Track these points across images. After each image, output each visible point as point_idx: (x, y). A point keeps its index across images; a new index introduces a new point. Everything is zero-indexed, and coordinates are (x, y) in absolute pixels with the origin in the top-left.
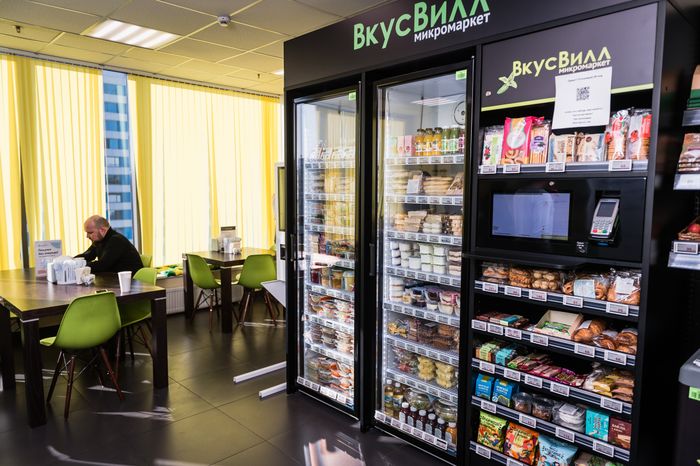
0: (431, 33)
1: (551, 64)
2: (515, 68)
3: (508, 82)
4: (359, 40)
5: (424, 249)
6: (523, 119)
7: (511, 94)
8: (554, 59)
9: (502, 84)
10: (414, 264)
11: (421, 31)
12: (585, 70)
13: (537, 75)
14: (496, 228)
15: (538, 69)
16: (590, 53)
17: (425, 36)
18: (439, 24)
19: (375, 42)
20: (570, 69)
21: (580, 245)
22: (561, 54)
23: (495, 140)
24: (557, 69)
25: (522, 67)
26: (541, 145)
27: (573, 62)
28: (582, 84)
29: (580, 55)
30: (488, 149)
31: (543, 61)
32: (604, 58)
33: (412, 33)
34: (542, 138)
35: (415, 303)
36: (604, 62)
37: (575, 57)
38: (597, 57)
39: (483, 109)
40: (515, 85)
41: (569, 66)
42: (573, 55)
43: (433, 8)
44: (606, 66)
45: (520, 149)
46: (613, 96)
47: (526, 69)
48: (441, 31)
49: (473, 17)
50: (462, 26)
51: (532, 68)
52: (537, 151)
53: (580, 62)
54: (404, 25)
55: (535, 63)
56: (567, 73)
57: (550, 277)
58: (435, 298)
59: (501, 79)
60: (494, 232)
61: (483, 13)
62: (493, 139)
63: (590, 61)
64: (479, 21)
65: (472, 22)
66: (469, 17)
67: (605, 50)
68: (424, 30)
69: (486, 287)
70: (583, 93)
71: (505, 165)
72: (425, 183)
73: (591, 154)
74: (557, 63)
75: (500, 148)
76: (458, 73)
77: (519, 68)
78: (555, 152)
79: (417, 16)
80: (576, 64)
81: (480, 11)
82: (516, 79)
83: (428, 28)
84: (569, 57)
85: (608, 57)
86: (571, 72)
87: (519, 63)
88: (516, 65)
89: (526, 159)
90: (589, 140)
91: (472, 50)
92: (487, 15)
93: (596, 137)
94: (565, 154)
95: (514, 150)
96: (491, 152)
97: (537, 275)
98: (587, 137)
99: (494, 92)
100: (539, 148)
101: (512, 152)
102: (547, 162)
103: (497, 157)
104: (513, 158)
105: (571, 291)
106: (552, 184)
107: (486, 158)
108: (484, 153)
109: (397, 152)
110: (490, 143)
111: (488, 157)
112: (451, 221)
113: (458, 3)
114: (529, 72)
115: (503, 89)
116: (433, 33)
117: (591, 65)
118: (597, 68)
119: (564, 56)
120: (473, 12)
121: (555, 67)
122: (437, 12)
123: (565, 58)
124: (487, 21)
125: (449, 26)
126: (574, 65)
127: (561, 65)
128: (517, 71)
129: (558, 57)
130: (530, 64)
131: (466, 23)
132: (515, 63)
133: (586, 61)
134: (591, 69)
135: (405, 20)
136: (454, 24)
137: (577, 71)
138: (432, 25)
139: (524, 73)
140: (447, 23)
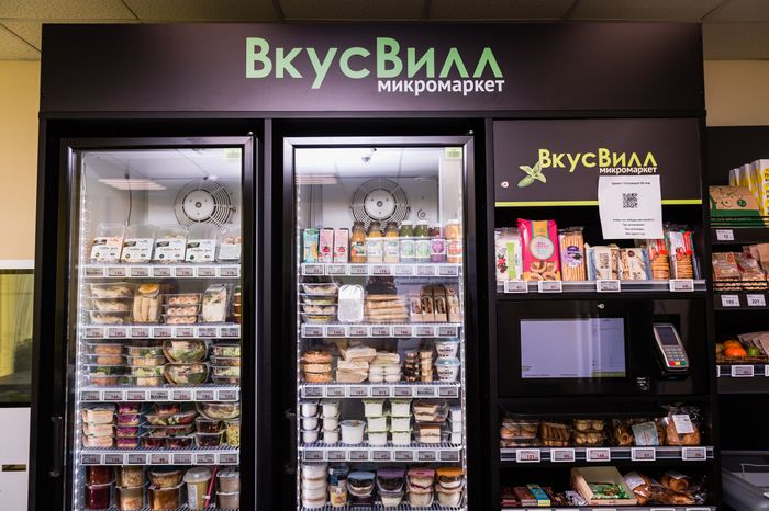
0: (408, 86)
1: (589, 160)
2: (541, 158)
3: (533, 174)
4: (259, 65)
5: (373, 410)
6: (545, 222)
7: (536, 190)
8: (594, 156)
9: (525, 174)
10: (351, 434)
11: (391, 79)
12: (630, 174)
13: (572, 170)
14: (528, 368)
15: (574, 164)
16: (634, 156)
17: (398, 86)
18: (422, 74)
19: (296, 74)
20: (613, 170)
21: (641, 381)
22: (601, 150)
23: (510, 246)
24: (597, 167)
25: (551, 157)
26: (577, 257)
27: (616, 163)
28: (629, 190)
29: (623, 156)
30: (502, 258)
31: (578, 155)
32: (650, 164)
33: (373, 79)
34: (577, 249)
35: (354, 501)
36: (650, 169)
37: (618, 157)
38: (642, 163)
40: (543, 179)
41: (611, 166)
42: (615, 155)
44: (653, 174)
45: (548, 261)
47: (557, 161)
48: (425, 86)
49: (479, 80)
50: (463, 88)
51: (565, 160)
52: (573, 265)
53: (624, 164)
54: (356, 63)
55: (569, 155)
56: (609, 174)
57: (598, 426)
59: (522, 168)
60: (525, 374)
61: (494, 78)
62: (506, 245)
63: (635, 165)
64: (489, 86)
65: (478, 86)
66: (472, 79)
67: (650, 156)
68: (396, 78)
69: (521, 455)
70: (630, 200)
71: (540, 283)
72: (372, 305)
73: (639, 271)
74: (596, 160)
75: (520, 258)
76: (448, 150)
78: (598, 266)
79: (382, 57)
80: (620, 165)
81: (488, 74)
82: (544, 171)
83: (403, 76)
84: (611, 156)
85: (654, 164)
86: (615, 174)
87: (547, 152)
89: (558, 273)
90: (631, 254)
92: (500, 83)
93: (638, 251)
94: (610, 270)
95: (542, 262)
96: (507, 262)
97: (582, 426)
98: (628, 250)
99: (514, 183)
100: (575, 261)
101: (538, 265)
102: (587, 279)
103: (519, 269)
104: (540, 271)
105: (630, 440)
106: (601, 306)
107: (502, 271)
108: (497, 263)
109: (319, 254)
110: (503, 251)
111: (504, 269)
112: (420, 361)
113: (454, 55)
114: (562, 165)
115: (525, 182)
116: (413, 86)
117: (636, 170)
118: (642, 174)
119: (604, 154)
120: (478, 73)
121: (594, 164)
122: (418, 58)
123: (606, 157)
124: (500, 90)
125: (440, 82)
126: (617, 166)
127: (601, 164)
128: (545, 162)
129: (597, 154)
130: (562, 155)
131: (468, 86)
132: (541, 151)
133: (630, 164)
134: (636, 174)
135: (359, 56)
136: (449, 82)
137: (621, 174)
138: (411, 75)
139: (555, 166)
140: (437, 78)
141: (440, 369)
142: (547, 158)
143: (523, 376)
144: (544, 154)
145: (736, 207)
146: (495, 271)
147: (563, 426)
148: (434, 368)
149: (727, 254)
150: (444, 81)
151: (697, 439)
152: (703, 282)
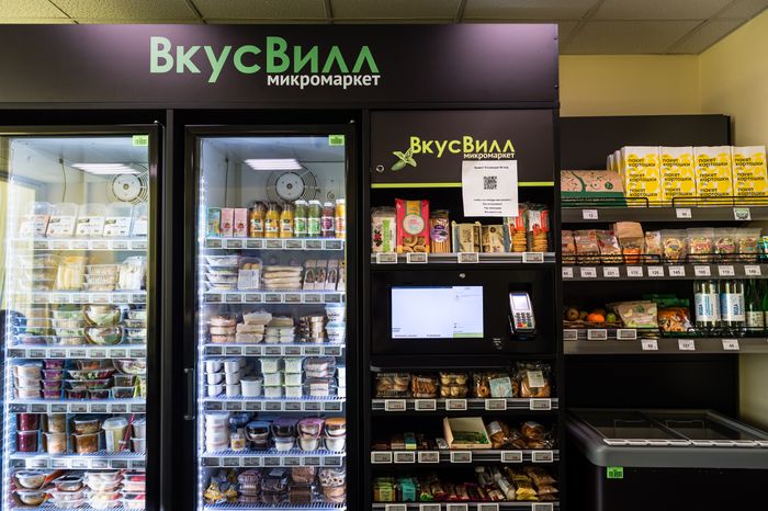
0: (294, 80)
1: (455, 147)
2: (413, 145)
3: (405, 159)
4: (162, 62)
5: (267, 367)
6: (418, 202)
7: (407, 173)
8: (459, 143)
9: (398, 159)
10: (249, 389)
11: (280, 74)
12: (491, 159)
13: (439, 156)
14: (398, 329)
15: (441, 150)
16: (495, 143)
17: (285, 80)
18: (306, 70)
19: (194, 70)
20: (476, 156)
21: (497, 341)
22: (465, 138)
23: (386, 223)
24: (462, 153)
25: (421, 144)
26: (443, 234)
27: (478, 149)
28: (490, 173)
29: (485, 144)
30: (378, 234)
31: (445, 142)
32: (509, 151)
33: (263, 74)
34: (443, 228)
35: (253, 447)
36: (508, 155)
37: (480, 144)
38: (502, 149)
40: (414, 164)
41: (474, 152)
42: (478, 142)
44: (511, 159)
45: (420, 236)
46: (519, 188)
47: (426, 147)
48: (310, 81)
49: (358, 75)
50: (343, 82)
51: (433, 147)
52: (440, 240)
53: (485, 150)
54: (248, 59)
55: (437, 142)
56: (472, 159)
57: (460, 380)
58: (294, 434)
59: (395, 153)
60: (395, 335)
61: (371, 74)
62: (384, 223)
63: (495, 151)
64: (366, 80)
65: (357, 80)
66: (351, 74)
67: (509, 143)
68: (284, 74)
69: (389, 405)
70: (490, 183)
71: (408, 255)
72: (267, 275)
73: (496, 246)
74: (461, 147)
75: (394, 233)
76: (331, 137)
77: (417, 145)
78: (462, 241)
79: (271, 54)
80: (482, 151)
81: (365, 70)
82: (415, 156)
83: (290, 72)
84: (474, 144)
85: (513, 150)
86: (477, 159)
87: (418, 139)
88: (414, 141)
89: (428, 247)
90: (493, 230)
92: (376, 77)
93: (499, 228)
94: (472, 244)
95: (413, 237)
96: (382, 237)
97: (445, 380)
98: (490, 226)
99: (388, 167)
101: (410, 239)
102: (452, 251)
103: (392, 243)
104: (412, 245)
105: (486, 393)
106: (462, 276)
107: (378, 245)
108: (373, 238)
109: (221, 230)
110: (380, 227)
111: (379, 243)
112: (311, 324)
113: (335, 53)
114: (430, 151)
115: (399, 165)
116: (299, 80)
117: (496, 156)
118: (502, 159)
119: (468, 141)
120: (357, 68)
121: (458, 151)
122: (303, 56)
123: (470, 144)
124: (376, 84)
125: (323, 77)
126: (479, 152)
127: (465, 150)
128: (416, 148)
129: (462, 141)
130: (430, 142)
131: (348, 80)
132: (413, 139)
133: (491, 150)
134: (496, 159)
135: (252, 54)
136: (330, 77)
137: (483, 159)
138: (296, 70)
139: (424, 152)
140: (320, 74)
141: (329, 332)
142: (417, 144)
143: (393, 337)
144: (415, 142)
145: (604, 189)
146: (371, 245)
147: (429, 381)
148: (325, 331)
149: (590, 232)
150: (327, 76)
151: (547, 392)
152: (553, 254)
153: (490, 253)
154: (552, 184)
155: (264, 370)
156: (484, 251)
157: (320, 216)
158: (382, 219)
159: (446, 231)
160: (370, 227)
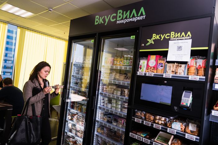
0: (123, 21)
1: (168, 36)
2: (153, 36)
3: (151, 41)
4: (97, 22)
5: (114, 101)
6: (155, 56)
7: (151, 46)
8: (169, 34)
9: (148, 42)
10: (109, 106)
11: (120, 20)
12: (181, 39)
13: (162, 40)
14: (142, 97)
15: (163, 37)
16: (183, 33)
17: (121, 22)
19: (103, 22)
21: (176, 108)
22: (172, 33)
23: (144, 62)
24: (170, 38)
25: (156, 36)
26: (162, 66)
27: (176, 36)
28: (180, 45)
29: (179, 34)
30: (141, 66)
31: (164, 35)
32: (189, 36)
33: (116, 21)
34: (162, 64)
35: (108, 121)
36: (189, 37)
37: (177, 34)
38: (186, 35)
39: (140, 51)
40: (153, 43)
41: (175, 37)
42: (176, 34)
43: (125, 12)
44: (189, 39)
45: (154, 67)
46: (191, 50)
47: (158, 37)
48: (127, 21)
49: (139, 16)
50: (135, 19)
51: (160, 37)
52: (160, 68)
53: (179, 36)
54: (113, 18)
55: (161, 35)
56: (173, 40)
58: (116, 121)
59: (148, 40)
61: (143, 15)
62: (143, 63)
63: (183, 36)
64: (141, 18)
65: (139, 18)
66: (137, 17)
67: (189, 33)
68: (121, 20)
69: (136, 120)
70: (180, 48)
71: (147, 73)
72: (116, 76)
73: (181, 72)
74: (170, 36)
75: (146, 66)
76: (132, 37)
77: (155, 37)
78: (167, 70)
79: (119, 15)
80: (178, 37)
81: (142, 15)
82: (154, 40)
83: (122, 19)
84: (175, 34)
86: (175, 40)
87: (155, 35)
88: (154, 35)
89: (156, 71)
90: (181, 66)
91: (138, 28)
92: (144, 16)
93: (183, 66)
94: (171, 71)
96: (142, 67)
97: (158, 118)
99: (145, 45)
100: (161, 67)
101: (150, 68)
102: (164, 73)
103: (145, 69)
104: (150, 70)
105: (170, 126)
106: (165, 82)
107: (140, 69)
108: (139, 67)
109: (107, 63)
110: (142, 64)
111: (141, 69)
112: (125, 91)
113: (134, 11)
115: (148, 44)
116: (124, 21)
117: (183, 38)
118: (185, 39)
121: (169, 37)
122: (126, 14)
123: (173, 35)
124: (144, 18)
125: (130, 19)
126: (177, 37)
127: (171, 37)
130: (159, 35)
131: (136, 19)
133: (181, 36)
134: (183, 39)
135: (114, 16)
136: (132, 19)
137: (178, 40)
138: (124, 18)
139: (157, 39)
143: (141, 99)
146: (138, 69)
150: (131, 18)
151: (197, 133)
153: (178, 75)
154: (207, 48)
155: (112, 102)
156: (176, 74)
157: (130, 60)
158: (143, 61)
159: (163, 65)
160: (139, 64)
